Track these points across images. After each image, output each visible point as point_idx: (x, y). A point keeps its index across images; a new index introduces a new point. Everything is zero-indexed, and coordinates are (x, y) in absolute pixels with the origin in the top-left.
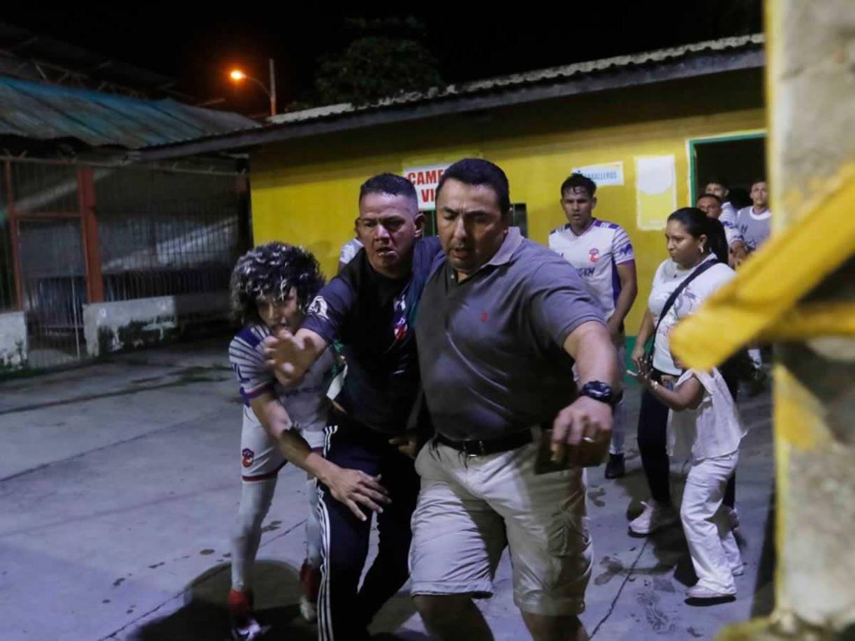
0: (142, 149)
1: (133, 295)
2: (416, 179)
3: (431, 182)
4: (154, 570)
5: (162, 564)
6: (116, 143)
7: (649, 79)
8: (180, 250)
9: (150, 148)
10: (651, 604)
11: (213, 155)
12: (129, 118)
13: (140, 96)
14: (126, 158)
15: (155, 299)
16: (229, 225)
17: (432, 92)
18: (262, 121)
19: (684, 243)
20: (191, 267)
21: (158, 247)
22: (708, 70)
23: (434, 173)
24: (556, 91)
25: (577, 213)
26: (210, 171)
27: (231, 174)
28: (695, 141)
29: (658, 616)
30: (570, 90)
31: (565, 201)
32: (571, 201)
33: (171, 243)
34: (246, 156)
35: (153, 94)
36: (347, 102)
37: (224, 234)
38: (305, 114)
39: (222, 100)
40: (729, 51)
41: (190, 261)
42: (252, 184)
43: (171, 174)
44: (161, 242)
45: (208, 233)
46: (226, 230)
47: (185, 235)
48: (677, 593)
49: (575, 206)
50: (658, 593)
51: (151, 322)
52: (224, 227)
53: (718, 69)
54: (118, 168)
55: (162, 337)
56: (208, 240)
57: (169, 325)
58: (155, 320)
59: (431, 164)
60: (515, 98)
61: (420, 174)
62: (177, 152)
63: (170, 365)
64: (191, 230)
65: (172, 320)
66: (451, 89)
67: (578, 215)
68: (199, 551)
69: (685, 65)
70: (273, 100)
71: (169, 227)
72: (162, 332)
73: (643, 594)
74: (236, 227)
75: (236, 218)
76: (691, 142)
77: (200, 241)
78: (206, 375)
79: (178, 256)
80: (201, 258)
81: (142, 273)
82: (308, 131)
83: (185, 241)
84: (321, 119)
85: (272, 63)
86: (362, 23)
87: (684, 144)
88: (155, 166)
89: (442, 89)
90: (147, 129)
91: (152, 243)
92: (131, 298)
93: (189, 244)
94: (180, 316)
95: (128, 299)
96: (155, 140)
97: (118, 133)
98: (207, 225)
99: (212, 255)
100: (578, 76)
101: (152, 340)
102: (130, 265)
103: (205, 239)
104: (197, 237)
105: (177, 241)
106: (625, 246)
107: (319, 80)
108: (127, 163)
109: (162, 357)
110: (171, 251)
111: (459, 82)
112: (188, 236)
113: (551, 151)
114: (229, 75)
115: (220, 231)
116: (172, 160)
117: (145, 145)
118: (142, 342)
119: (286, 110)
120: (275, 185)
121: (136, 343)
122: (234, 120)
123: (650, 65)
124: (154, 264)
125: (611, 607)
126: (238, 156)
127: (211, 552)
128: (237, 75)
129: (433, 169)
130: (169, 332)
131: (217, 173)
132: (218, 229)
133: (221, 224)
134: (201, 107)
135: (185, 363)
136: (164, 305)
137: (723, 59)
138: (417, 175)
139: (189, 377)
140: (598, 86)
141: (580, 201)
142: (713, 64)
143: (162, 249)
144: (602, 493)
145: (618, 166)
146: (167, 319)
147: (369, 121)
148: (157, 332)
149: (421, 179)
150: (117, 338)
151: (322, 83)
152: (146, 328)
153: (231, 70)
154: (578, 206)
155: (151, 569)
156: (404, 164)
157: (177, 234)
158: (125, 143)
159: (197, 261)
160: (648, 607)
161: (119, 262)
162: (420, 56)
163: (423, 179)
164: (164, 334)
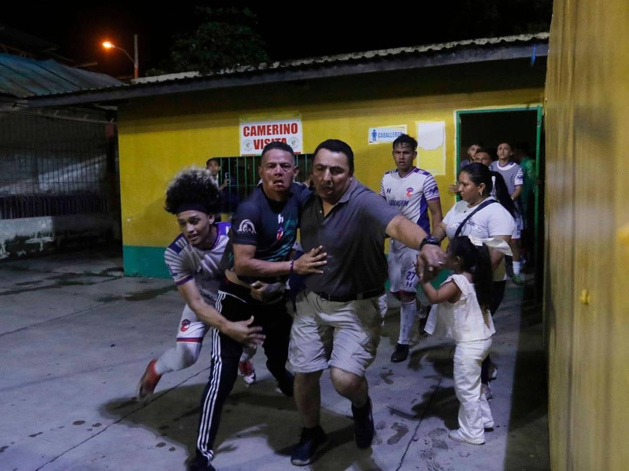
0: (29, 98)
1: (19, 214)
2: (250, 132)
3: (261, 135)
4: (33, 438)
5: (40, 433)
6: (7, 93)
7: (429, 64)
8: (59, 180)
9: (36, 98)
10: (431, 458)
11: (88, 106)
12: (18, 72)
13: (28, 57)
14: (15, 105)
15: (37, 218)
16: (99, 162)
17: (262, 66)
18: (128, 81)
19: (469, 187)
20: (67, 194)
21: (40, 177)
22: (472, 60)
23: (264, 127)
24: (360, 69)
25: (402, 161)
26: (85, 119)
27: (102, 122)
28: (461, 111)
29: (436, 468)
30: (370, 69)
31: (395, 152)
32: (399, 153)
33: (51, 174)
34: (115, 108)
35: (39, 55)
36: (195, 70)
37: (95, 168)
38: (162, 78)
39: (95, 64)
40: (488, 46)
41: (67, 189)
42: (120, 130)
43: (52, 119)
44: (43, 173)
45: (82, 168)
46: (97, 166)
47: (63, 169)
48: (449, 450)
49: (401, 156)
50: (435, 449)
51: (33, 237)
52: (95, 163)
53: (480, 59)
54: (8, 112)
55: (41, 249)
56: (82, 173)
57: (48, 239)
58: (36, 235)
59: (261, 121)
60: (329, 73)
61: (253, 128)
62: (59, 102)
63: (49, 272)
64: (67, 165)
65: (51, 236)
66: (276, 65)
67: (403, 162)
68: (72, 423)
69: (456, 54)
70: (136, 66)
71: (49, 162)
72: (42, 245)
73: (424, 451)
74: (105, 163)
75: (105, 157)
76: (457, 112)
77: (75, 174)
78: (79, 280)
79: (57, 186)
80: (76, 187)
81: (26, 198)
82: (166, 90)
83: (63, 174)
84: (177, 81)
85: (136, 37)
86: (209, 10)
87: (453, 113)
88: (39, 113)
89: (270, 64)
90: (33, 82)
91: (35, 174)
92: (16, 217)
93: (66, 176)
94: (57, 232)
95: (13, 218)
96: (40, 92)
97: (9, 84)
98: (81, 162)
99: (85, 185)
100: (377, 59)
101: (33, 251)
102: (16, 191)
103: (79, 172)
104: (72, 171)
105: (56, 173)
106: (433, 188)
107: (174, 53)
108: (16, 109)
109: (41, 265)
110: (51, 181)
111: (282, 60)
112: (66, 169)
113: (353, 115)
114: (102, 45)
115: (92, 167)
116: (54, 108)
117: (32, 95)
118: (25, 253)
119: (147, 74)
120: (137, 132)
121: (20, 253)
122: (105, 80)
123: (430, 53)
124: (37, 191)
125: (400, 462)
126: (107, 108)
127: (82, 422)
128: (107, 45)
129: (264, 124)
130: (47, 245)
131: (91, 121)
132: (90, 165)
133: (92, 161)
134: (79, 68)
135: (61, 270)
136: (44, 224)
137: (483, 52)
138: (250, 129)
139: (65, 281)
140: (392, 67)
141: (404, 153)
142: (476, 55)
143: (43, 178)
144: (390, 374)
145: (404, 128)
146: (46, 235)
147: (215, 85)
148: (38, 244)
149: (253, 132)
150: (4, 248)
151: (176, 55)
152: (28, 242)
153: (103, 42)
154: (403, 156)
155: (31, 438)
156: (241, 119)
157: (55, 167)
158: (15, 93)
159: (72, 189)
160: (429, 460)
161: (7, 188)
162: (253, 39)
163: (255, 131)
164: (43, 246)
